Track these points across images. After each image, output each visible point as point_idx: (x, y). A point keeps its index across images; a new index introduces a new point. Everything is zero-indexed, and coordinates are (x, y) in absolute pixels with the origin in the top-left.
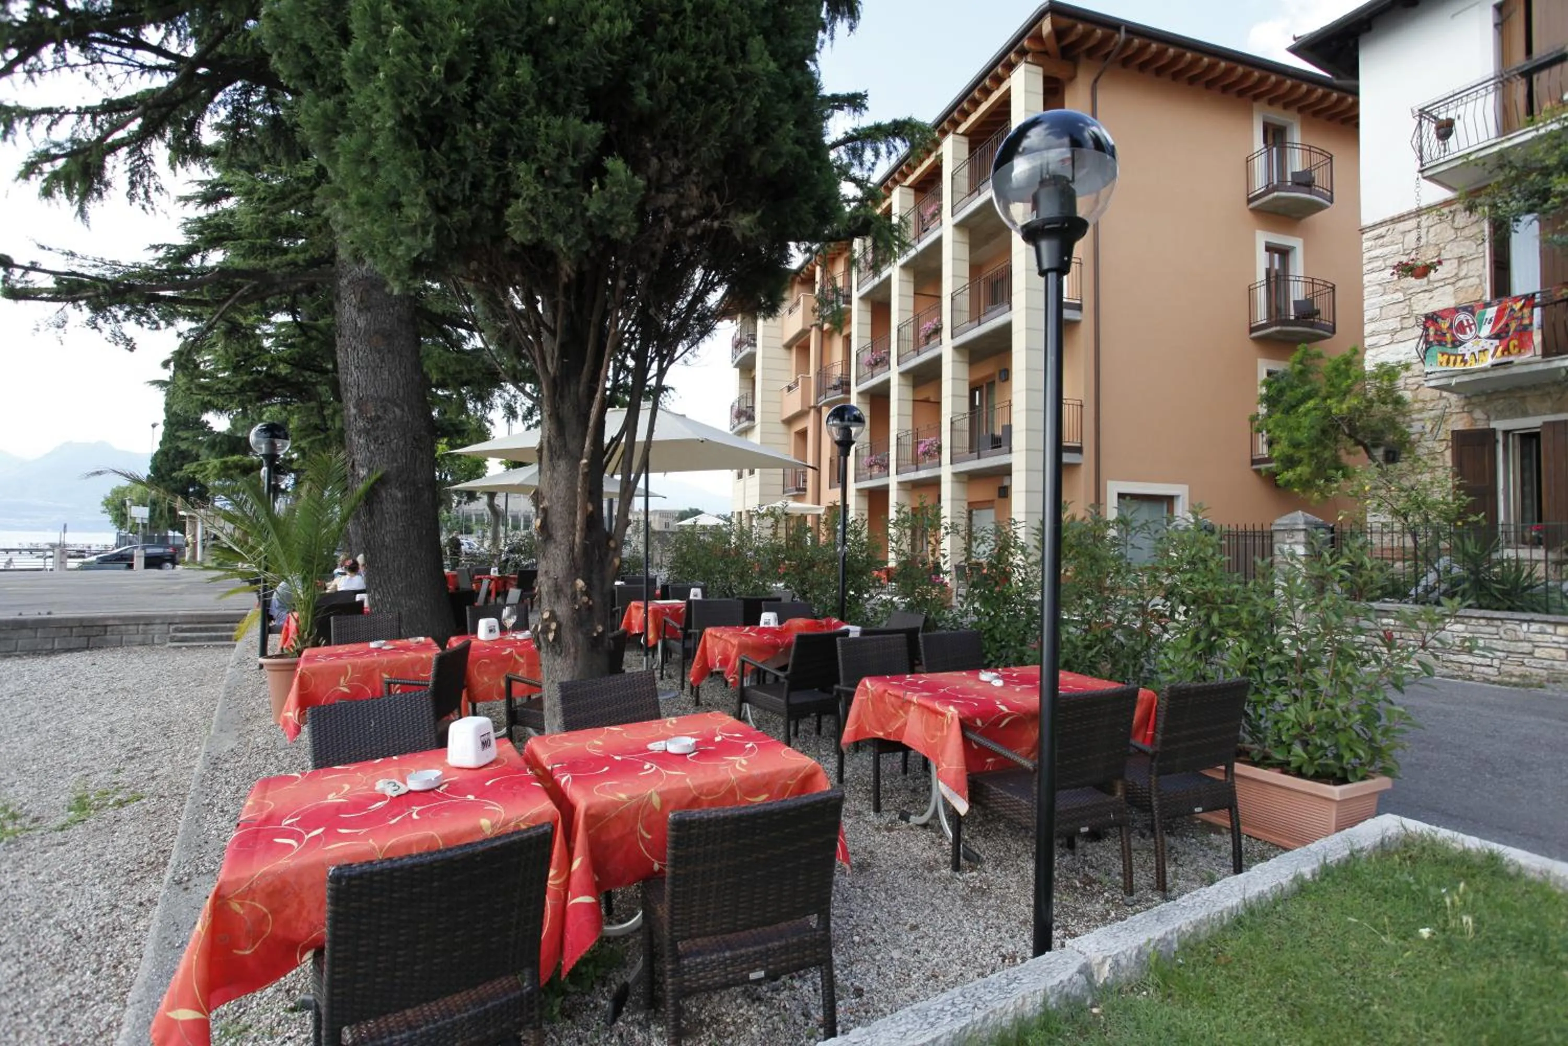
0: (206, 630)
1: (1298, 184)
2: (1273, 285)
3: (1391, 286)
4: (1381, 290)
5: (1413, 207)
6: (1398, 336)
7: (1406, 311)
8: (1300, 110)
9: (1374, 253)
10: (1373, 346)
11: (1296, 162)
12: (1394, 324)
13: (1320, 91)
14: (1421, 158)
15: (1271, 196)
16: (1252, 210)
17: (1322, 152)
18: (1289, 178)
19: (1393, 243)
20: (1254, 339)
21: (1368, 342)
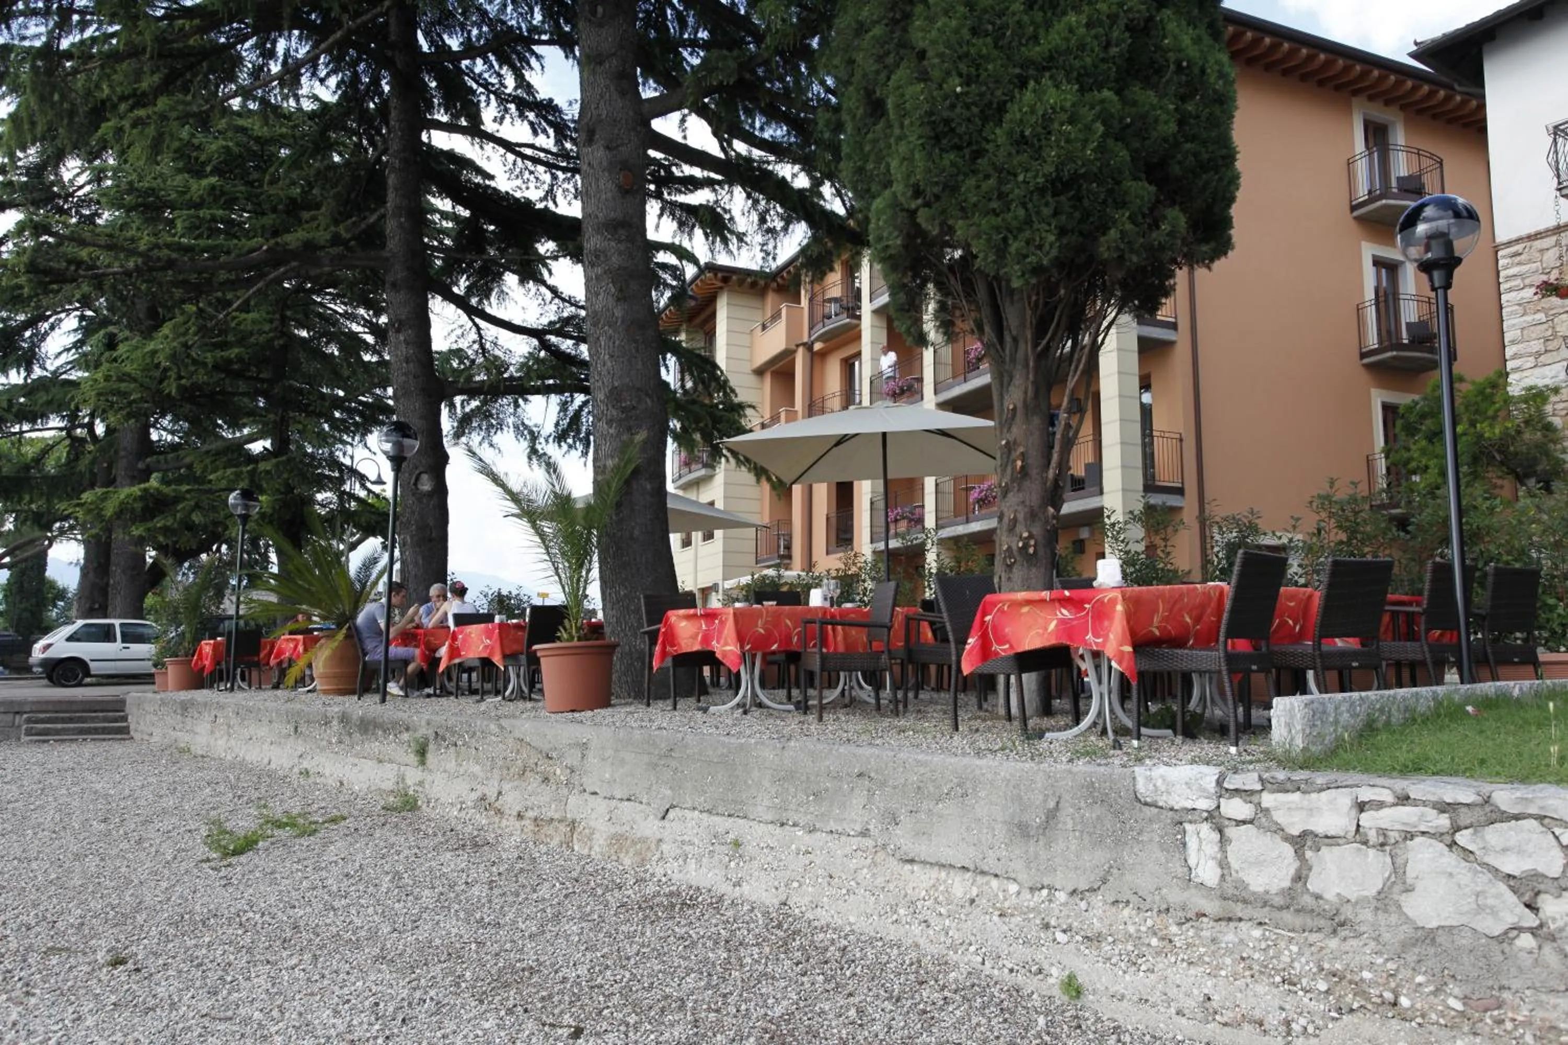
0: (70, 720)
1: (1406, 191)
2: (1382, 305)
3: (1531, 306)
4: (1520, 310)
5: (1551, 223)
6: (1542, 358)
7: (1550, 332)
8: (1403, 108)
9: (1511, 272)
10: (1517, 370)
11: (1401, 166)
12: (1537, 346)
13: (1426, 88)
14: (1558, 176)
15: (1379, 204)
16: (1357, 219)
17: (1432, 156)
18: (1394, 183)
19: (1530, 261)
20: (1367, 366)
21: (1510, 365)
